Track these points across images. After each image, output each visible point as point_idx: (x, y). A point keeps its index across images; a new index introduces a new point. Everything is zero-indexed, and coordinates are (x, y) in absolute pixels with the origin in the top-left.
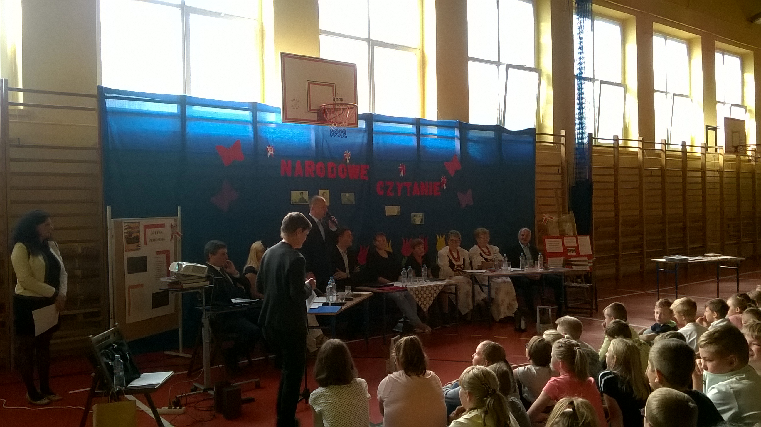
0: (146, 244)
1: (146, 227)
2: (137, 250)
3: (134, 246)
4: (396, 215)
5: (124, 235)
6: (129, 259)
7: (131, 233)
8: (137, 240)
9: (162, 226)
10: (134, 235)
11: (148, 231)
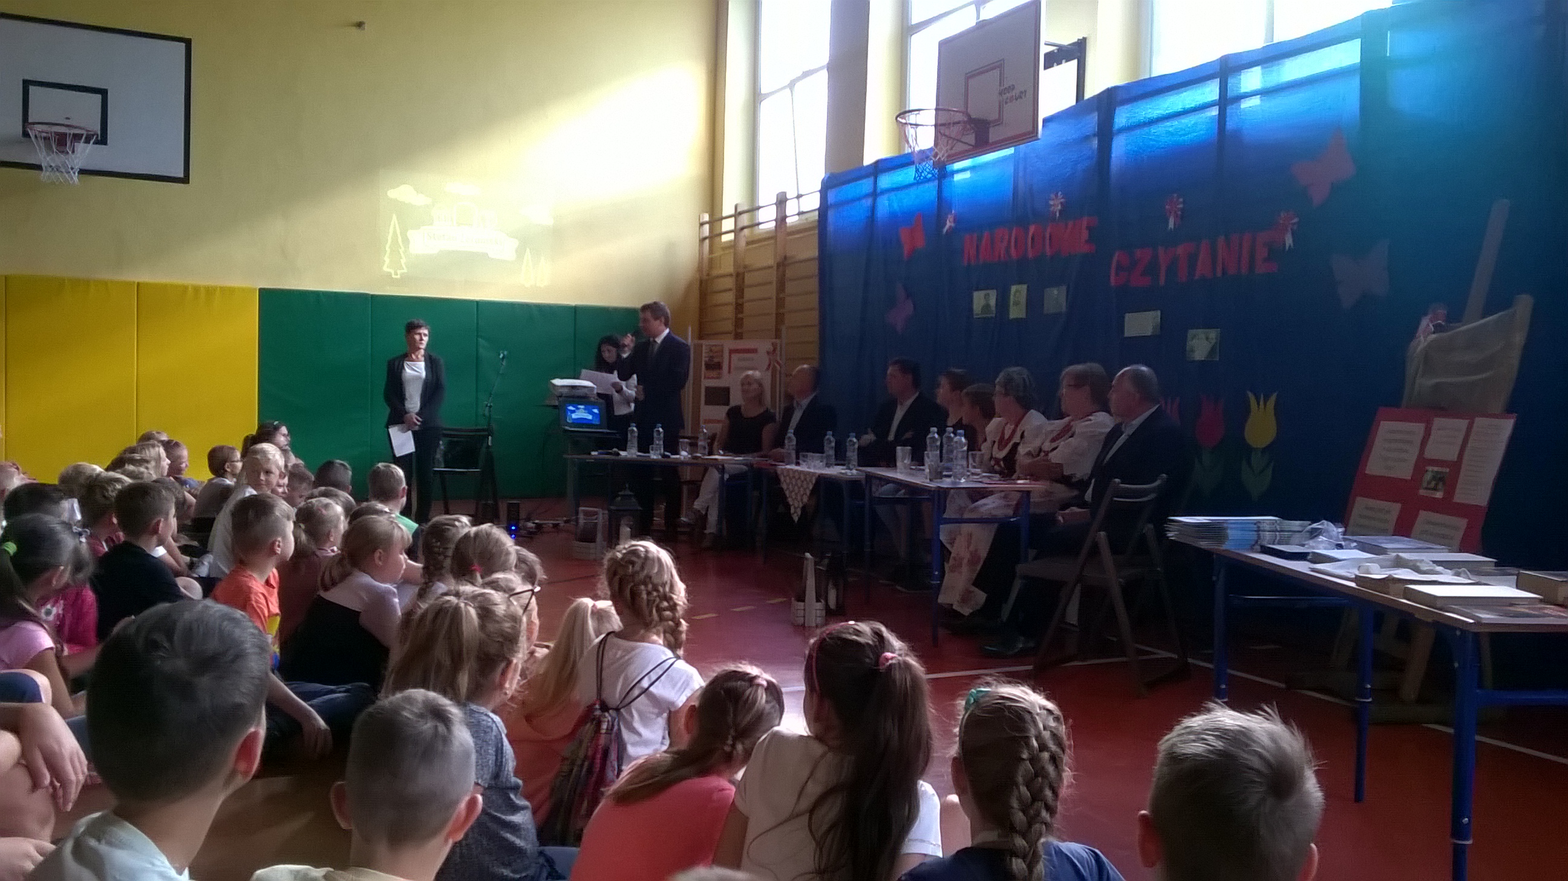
0: (729, 372)
1: (731, 352)
2: (718, 378)
3: (713, 373)
4: (1149, 334)
5: (704, 359)
6: (707, 389)
7: (712, 357)
8: (719, 366)
9: (754, 351)
10: (716, 360)
11: (735, 357)
